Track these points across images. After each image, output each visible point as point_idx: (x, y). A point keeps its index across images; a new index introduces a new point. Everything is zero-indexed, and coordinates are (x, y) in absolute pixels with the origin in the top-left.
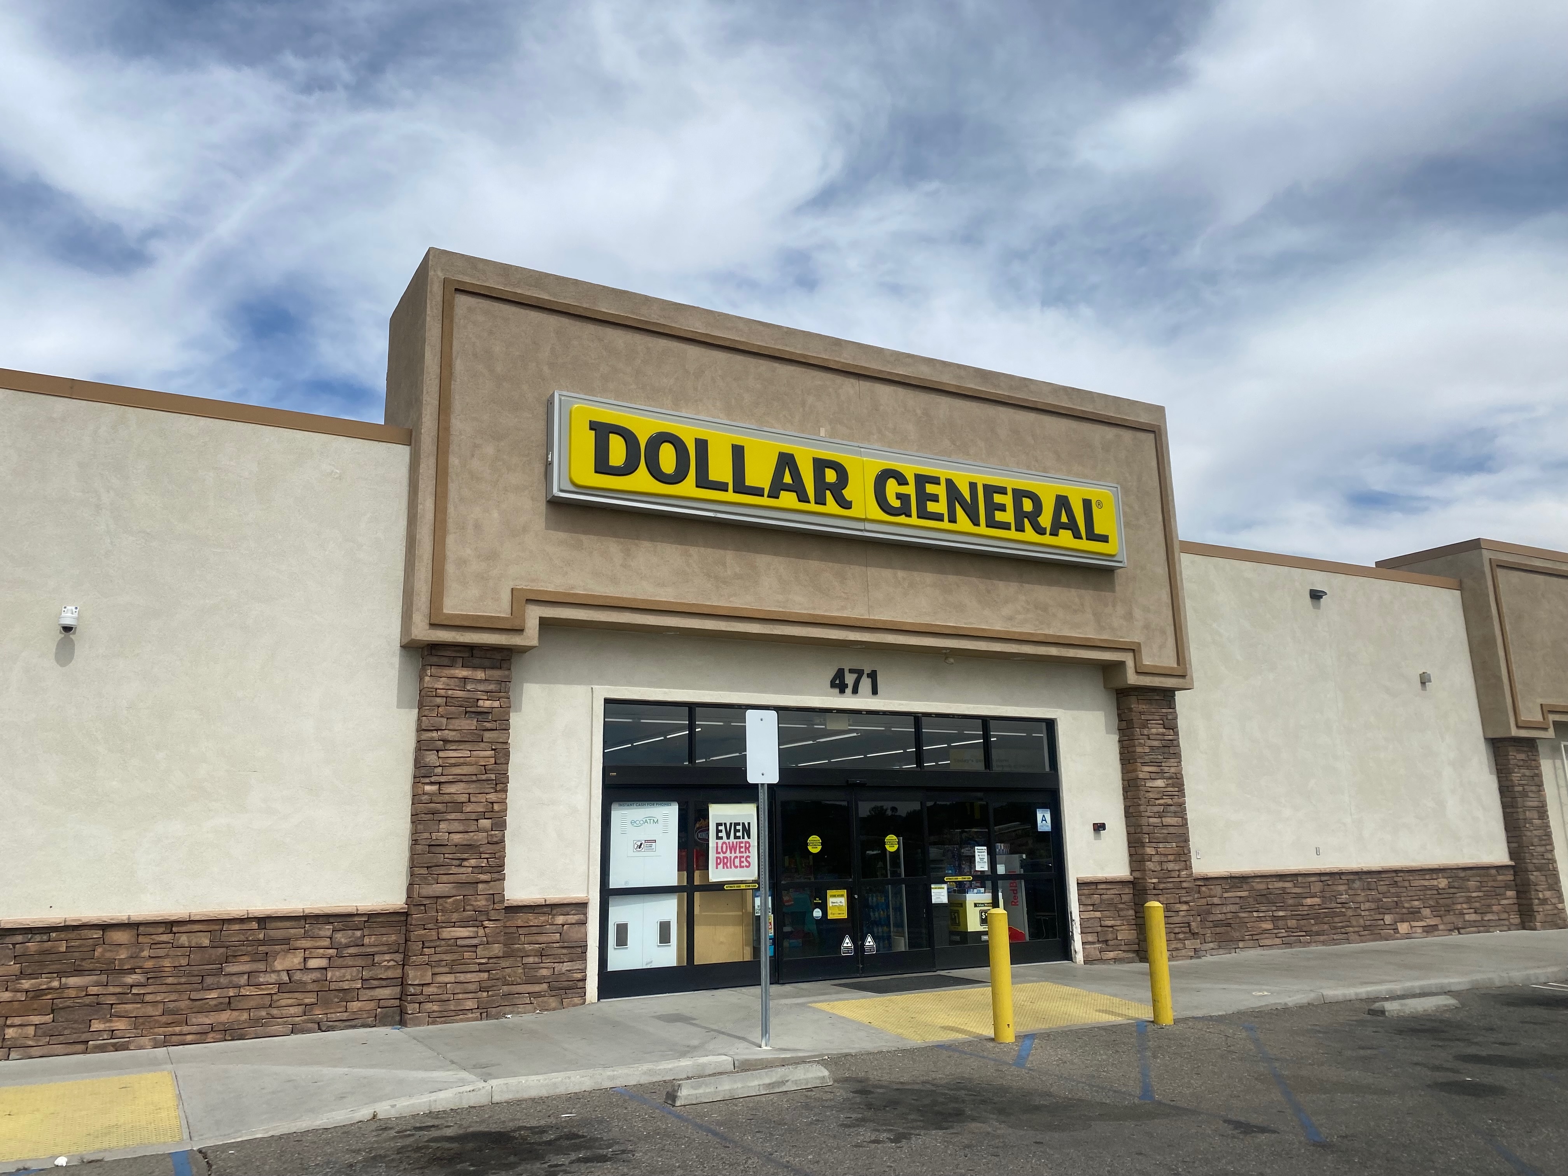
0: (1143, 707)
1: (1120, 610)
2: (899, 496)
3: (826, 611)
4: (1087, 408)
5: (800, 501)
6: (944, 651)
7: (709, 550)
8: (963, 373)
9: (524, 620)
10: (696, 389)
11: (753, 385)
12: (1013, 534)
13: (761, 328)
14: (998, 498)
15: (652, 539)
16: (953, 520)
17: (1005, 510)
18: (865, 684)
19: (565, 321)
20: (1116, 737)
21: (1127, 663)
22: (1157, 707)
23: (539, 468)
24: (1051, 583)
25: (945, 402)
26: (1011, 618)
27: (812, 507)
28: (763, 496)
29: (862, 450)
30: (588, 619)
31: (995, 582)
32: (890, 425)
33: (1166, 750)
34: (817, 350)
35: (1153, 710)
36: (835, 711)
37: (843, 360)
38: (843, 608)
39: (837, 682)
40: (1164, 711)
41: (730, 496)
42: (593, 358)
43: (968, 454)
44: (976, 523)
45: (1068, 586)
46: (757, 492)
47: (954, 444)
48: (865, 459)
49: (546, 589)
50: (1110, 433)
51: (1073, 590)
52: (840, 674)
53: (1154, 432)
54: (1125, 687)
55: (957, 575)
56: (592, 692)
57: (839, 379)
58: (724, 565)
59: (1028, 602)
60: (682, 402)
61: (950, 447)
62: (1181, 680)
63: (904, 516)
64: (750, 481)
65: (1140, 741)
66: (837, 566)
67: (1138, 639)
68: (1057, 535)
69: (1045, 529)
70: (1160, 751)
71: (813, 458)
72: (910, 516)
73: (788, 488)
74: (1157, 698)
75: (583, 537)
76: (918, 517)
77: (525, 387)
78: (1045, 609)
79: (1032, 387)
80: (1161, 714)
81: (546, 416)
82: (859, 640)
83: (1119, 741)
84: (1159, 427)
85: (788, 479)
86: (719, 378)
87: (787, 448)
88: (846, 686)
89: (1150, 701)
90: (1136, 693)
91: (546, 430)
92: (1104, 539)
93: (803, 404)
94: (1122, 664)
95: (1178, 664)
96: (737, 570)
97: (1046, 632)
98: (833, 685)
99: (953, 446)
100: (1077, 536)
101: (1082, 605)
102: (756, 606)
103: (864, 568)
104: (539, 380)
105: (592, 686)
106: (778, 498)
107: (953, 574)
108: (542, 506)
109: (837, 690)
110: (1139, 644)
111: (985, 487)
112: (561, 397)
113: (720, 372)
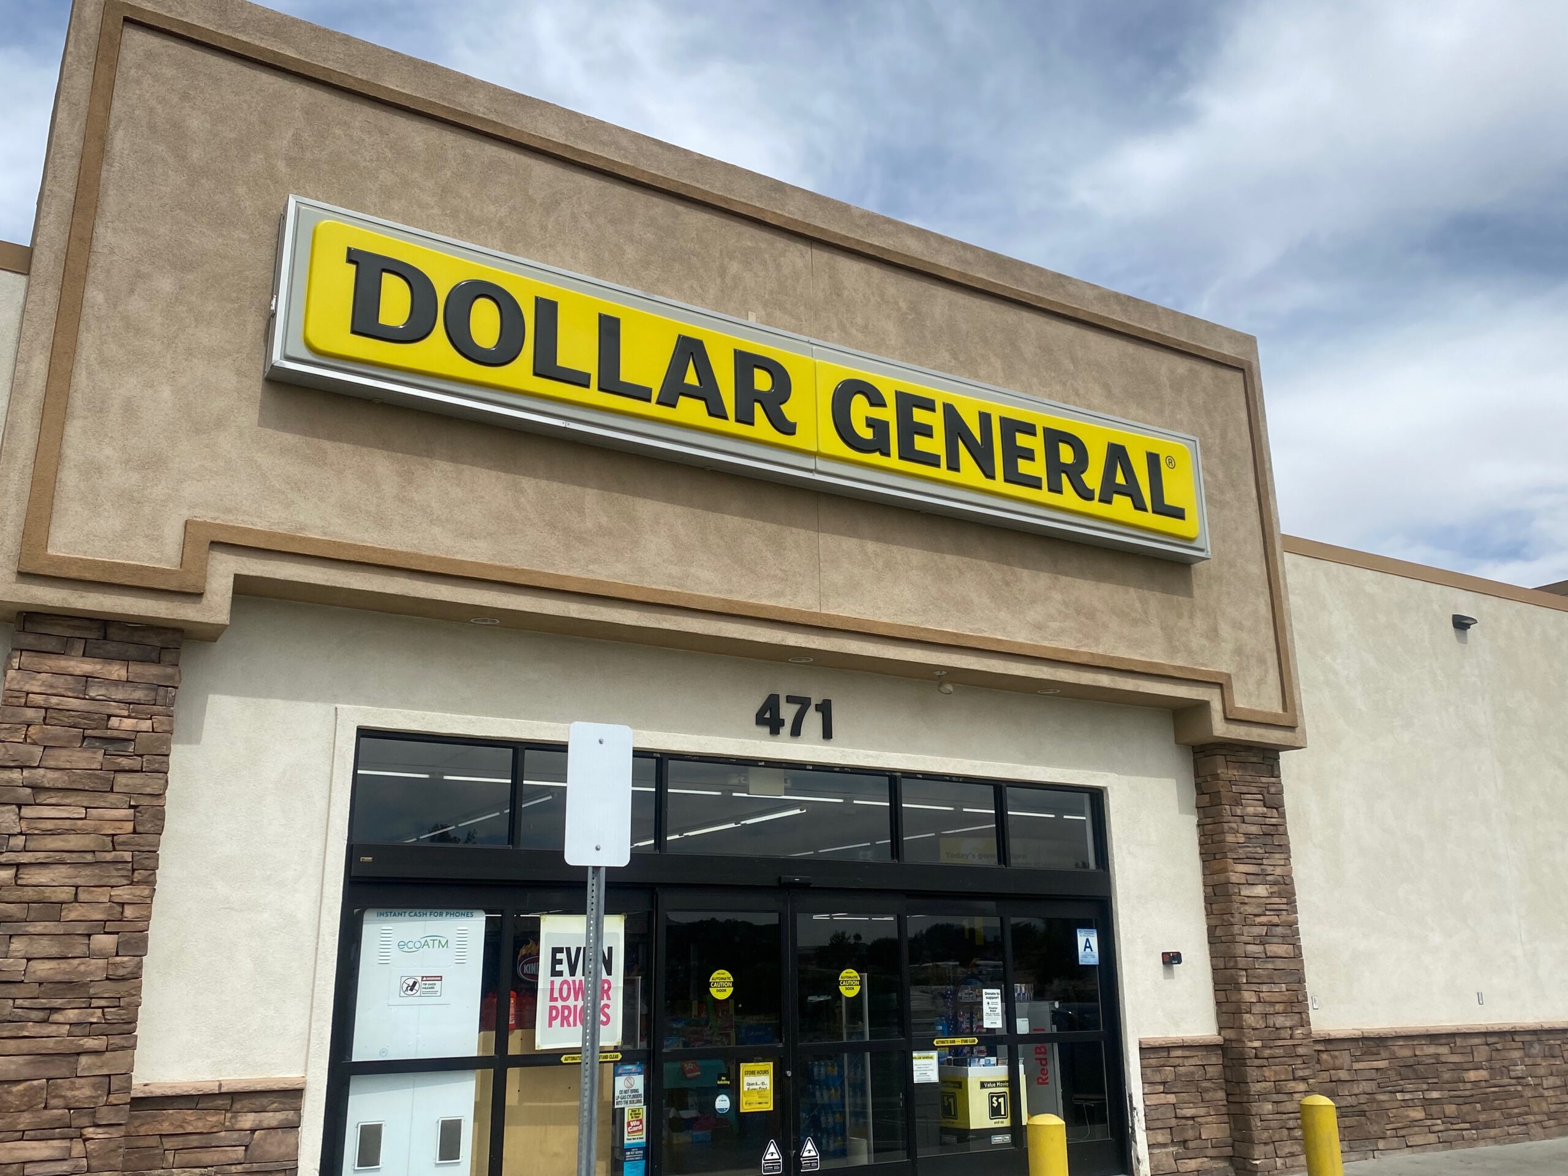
0: (1234, 773)
1: (1200, 624)
3: (751, 596)
4: (1150, 327)
5: (710, 414)
6: (938, 673)
7: (555, 485)
8: (969, 256)
9: (205, 578)
10: (544, 228)
11: (641, 233)
12: (1044, 495)
13: (656, 149)
14: (1022, 440)
15: (454, 459)
16: (954, 466)
17: (1032, 459)
18: (813, 721)
19: (322, 96)
20: (1194, 819)
21: (1212, 704)
22: (1253, 774)
23: (254, 324)
24: (1100, 578)
25: (942, 295)
26: (1039, 627)
27: (731, 426)
28: (649, 400)
29: (814, 347)
30: (328, 584)
31: (1019, 570)
32: (859, 320)
33: (1268, 840)
34: (746, 194)
35: (1249, 778)
36: (763, 763)
37: (787, 215)
38: (780, 594)
39: (767, 715)
40: (1264, 780)
41: (592, 395)
42: (368, 159)
43: (977, 376)
44: (990, 475)
45: (1124, 582)
46: (642, 394)
47: (955, 359)
48: (817, 361)
49: (250, 526)
50: (1182, 366)
51: (1132, 590)
52: (771, 705)
53: (1242, 370)
54: (1210, 740)
55: (958, 554)
56: (336, 714)
57: (781, 243)
58: (581, 512)
59: (1066, 604)
60: (520, 245)
61: (951, 362)
62: (1289, 734)
63: (878, 454)
64: (628, 374)
65: (1230, 824)
66: (771, 528)
67: (1226, 669)
68: (1109, 502)
69: (1093, 491)
70: (1260, 841)
71: (735, 351)
72: (888, 455)
73: (691, 393)
74: (1254, 760)
75: (327, 445)
76: (901, 458)
77: (241, 190)
78: (1091, 615)
79: (1071, 289)
80: (1260, 785)
81: (274, 241)
82: (803, 645)
83: (1198, 825)
84: (1250, 365)
85: (691, 378)
86: (584, 216)
87: (694, 331)
88: (782, 723)
89: (1243, 764)
90: (1224, 752)
91: (273, 261)
92: (1178, 514)
93: (723, 272)
94: (1203, 706)
95: (1285, 709)
96: (604, 520)
97: (1094, 650)
98: (760, 720)
99: (953, 361)
100: (1139, 506)
101: (1146, 613)
102: (633, 581)
103: (812, 534)
104: (269, 181)
105: (337, 705)
106: (674, 406)
107: (953, 554)
108: (255, 385)
109: (767, 730)
110: (1229, 676)
111: (1004, 421)
113: (586, 207)
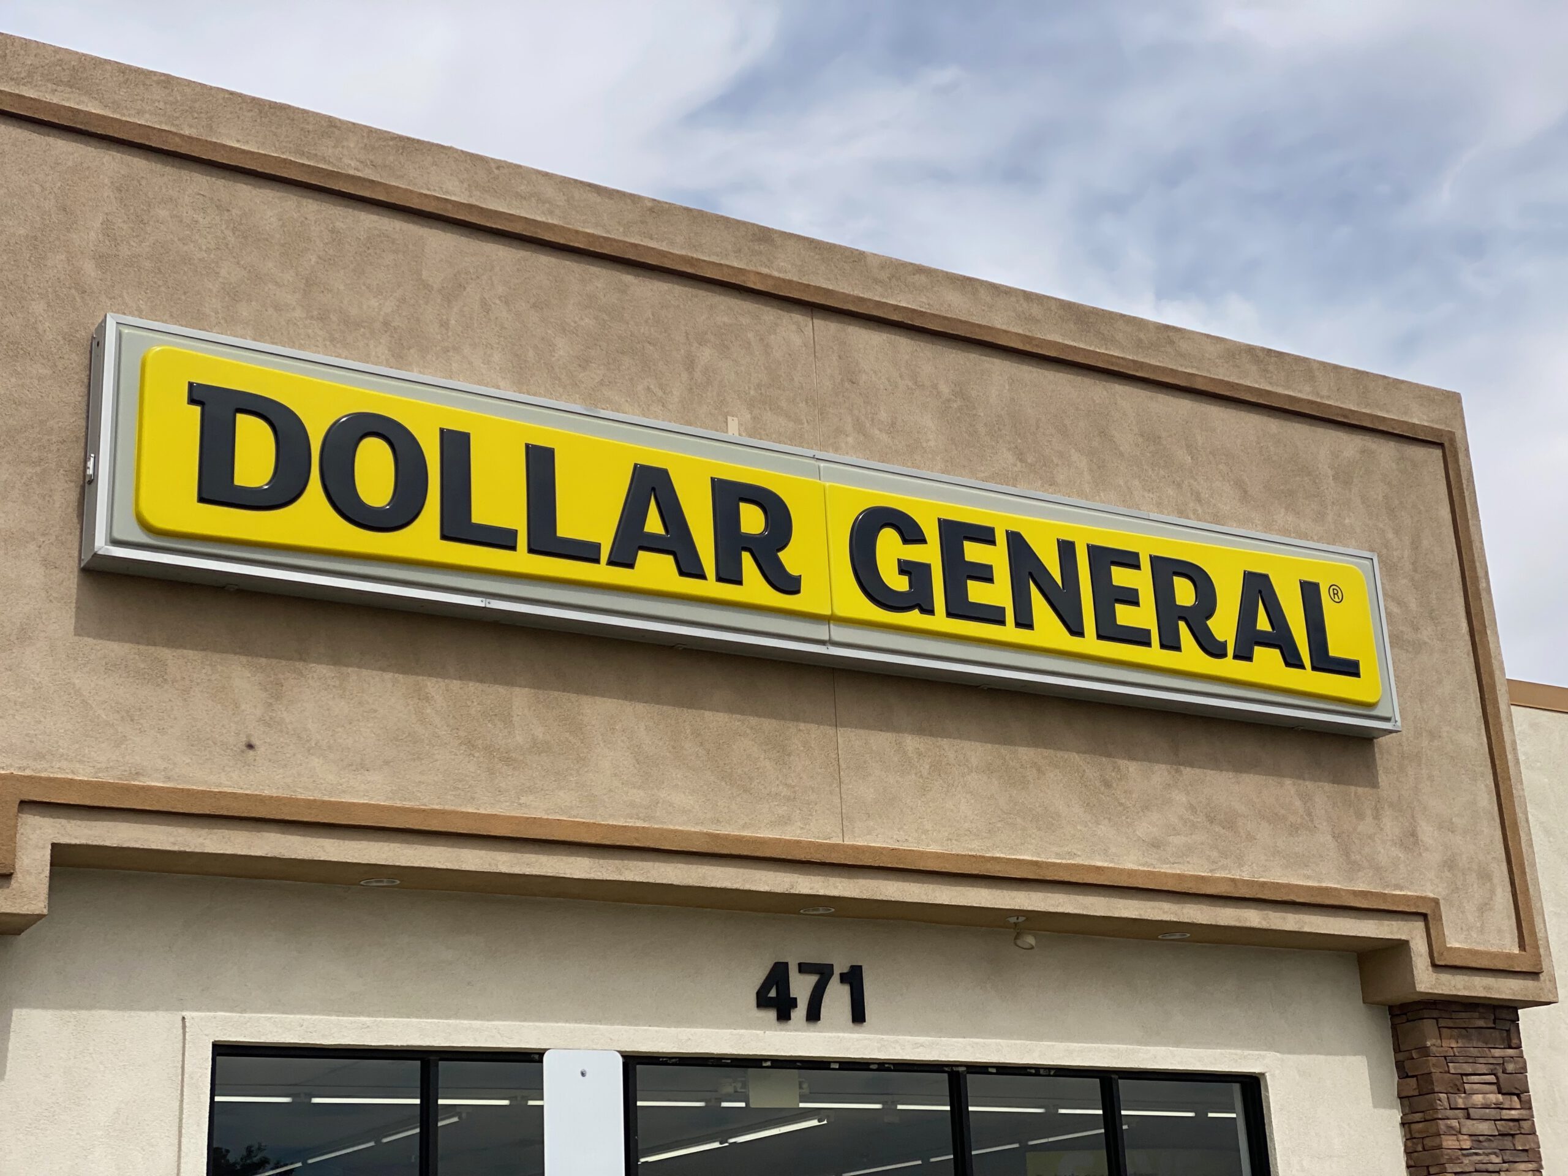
0: (1451, 1045)
1: (1391, 826)
2: (905, 567)
3: (745, 826)
4: (1300, 391)
5: (682, 573)
6: (1013, 920)
7: (472, 687)
8: (1036, 310)
9: (13, 852)
10: (444, 324)
11: (577, 319)
12: (1154, 655)
13: (594, 198)
14: (1121, 577)
15: (336, 660)
16: (1025, 622)
17: (1136, 603)
18: (837, 996)
19: (139, 164)
20: (1396, 1116)
21: (1412, 945)
22: (1480, 1044)
23: (64, 494)
24: (1241, 766)
25: (1000, 369)
26: (1156, 844)
27: (711, 587)
28: (597, 561)
29: (822, 464)
30: (176, 848)
31: (1122, 763)
32: (883, 415)
33: (1507, 1143)
34: (718, 249)
35: (1474, 1052)
36: (769, 1064)
37: (776, 274)
38: (784, 821)
39: (773, 994)
40: (1497, 1053)
41: (520, 560)
42: (204, 248)
43: (1052, 483)
44: (1076, 630)
45: (1276, 772)
46: (586, 552)
47: (1021, 460)
48: (827, 484)
49: (70, 776)
50: (1351, 445)
51: (1288, 782)
52: (778, 976)
53: (1441, 445)
54: (1412, 998)
55: (1036, 745)
56: (184, 1027)
57: (769, 314)
58: (507, 720)
59: (1192, 808)
60: (412, 351)
61: (1016, 465)
62: (1530, 983)
63: (916, 611)
64: (567, 527)
65: (1449, 1122)
66: (769, 725)
67: (1432, 891)
68: (1249, 658)
69: (1224, 645)
70: (1494, 1145)
71: (713, 480)
72: (930, 611)
73: (655, 545)
74: (1481, 1023)
75: (166, 653)
76: (950, 614)
77: (38, 307)
78: (1230, 823)
79: (1184, 346)
80: (1492, 1061)
81: (84, 376)
82: (821, 892)
83: (1403, 1124)
84: (1452, 436)
85: (654, 524)
86: (498, 302)
87: (654, 456)
88: (793, 1003)
89: (1464, 1032)
90: (1435, 1014)
91: (84, 404)
92: (1350, 668)
93: (690, 364)
94: (1399, 948)
95: (1522, 946)
96: (539, 732)
97: (1236, 875)
98: (763, 1001)
99: (1019, 464)
100: (1292, 660)
101: (1310, 814)
102: (583, 816)
103: (830, 731)
104: (73, 291)
105: (184, 1014)
106: (631, 566)
107: (1028, 745)
108: (69, 580)
109: (772, 1015)
110: (1436, 902)
111: (1094, 552)
112: (122, 328)
113: (500, 289)
